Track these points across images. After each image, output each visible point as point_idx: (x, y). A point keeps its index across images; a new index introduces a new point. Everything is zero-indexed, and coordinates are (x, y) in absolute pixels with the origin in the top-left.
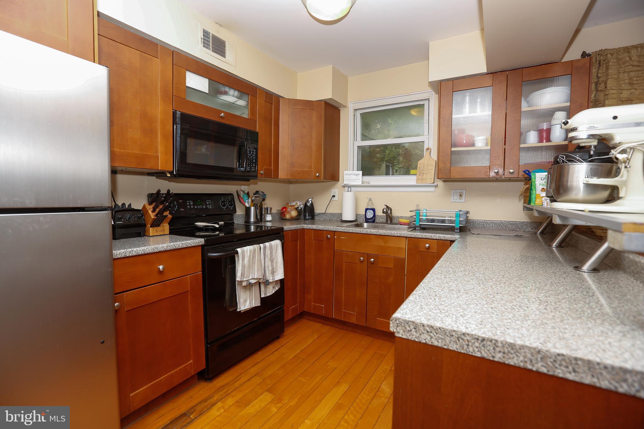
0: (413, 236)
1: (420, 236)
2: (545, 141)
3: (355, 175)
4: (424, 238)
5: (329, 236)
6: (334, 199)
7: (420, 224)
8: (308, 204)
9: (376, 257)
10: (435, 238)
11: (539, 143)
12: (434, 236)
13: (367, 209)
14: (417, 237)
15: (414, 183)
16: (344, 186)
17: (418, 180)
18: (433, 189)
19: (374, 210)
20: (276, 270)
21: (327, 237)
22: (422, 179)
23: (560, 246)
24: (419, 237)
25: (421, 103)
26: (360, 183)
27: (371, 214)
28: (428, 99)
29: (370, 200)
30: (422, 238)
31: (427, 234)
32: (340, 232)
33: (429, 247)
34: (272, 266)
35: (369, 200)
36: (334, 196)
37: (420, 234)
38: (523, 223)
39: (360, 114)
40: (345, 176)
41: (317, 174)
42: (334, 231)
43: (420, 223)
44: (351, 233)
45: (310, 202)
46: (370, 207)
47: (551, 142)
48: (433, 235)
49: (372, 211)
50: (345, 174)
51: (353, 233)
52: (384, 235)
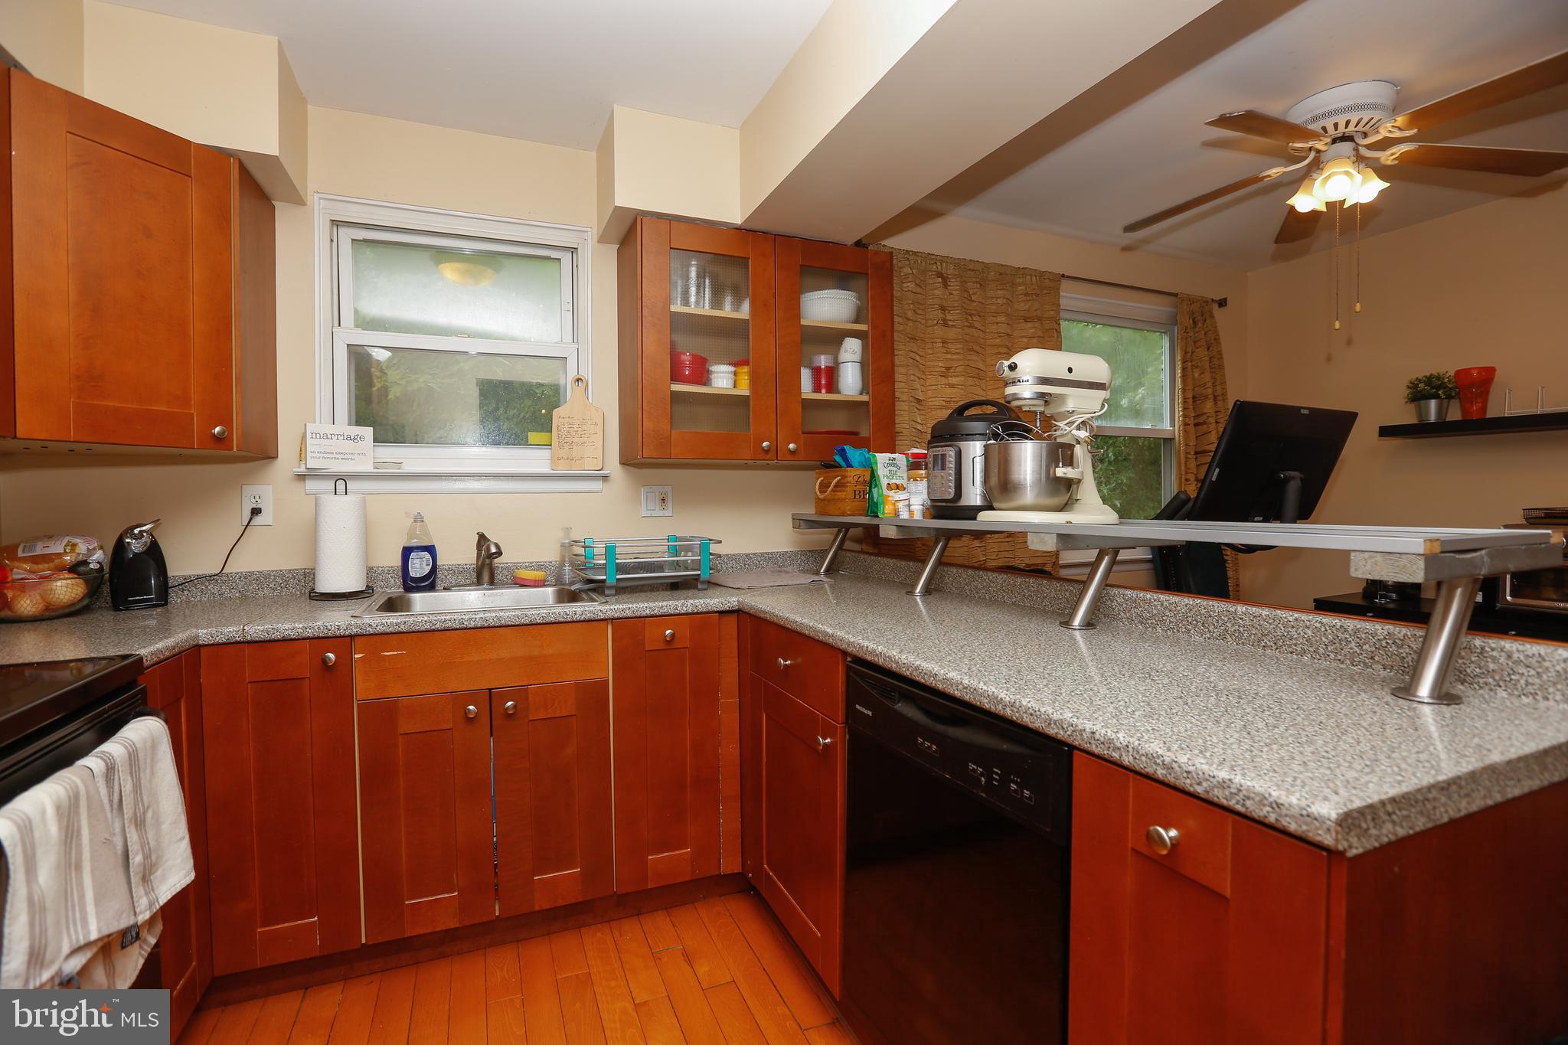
0: (628, 614)
1: (648, 612)
2: (823, 391)
3: (349, 438)
4: (656, 616)
5: (331, 655)
6: (258, 520)
7: (618, 580)
8: (136, 546)
9: (521, 694)
10: (685, 610)
11: (814, 392)
12: (683, 605)
13: (407, 552)
14: (638, 614)
15: (545, 469)
16: (301, 477)
17: (555, 460)
18: (597, 485)
19: (430, 550)
20: (157, 858)
21: (324, 661)
22: (570, 459)
23: (926, 592)
24: (644, 614)
25: (554, 254)
26: (368, 468)
27: (424, 563)
28: (573, 250)
29: (419, 519)
30: (652, 616)
31: (664, 603)
32: (382, 634)
33: (673, 636)
34: (144, 844)
35: (415, 521)
36: (256, 512)
37: (646, 605)
38: (784, 554)
39: (353, 240)
40: (309, 441)
41: (217, 429)
42: (351, 636)
43: (618, 577)
44: (427, 631)
45: (146, 538)
46: (415, 542)
47: (840, 393)
48: (679, 603)
49: (427, 555)
50: (309, 435)
51: (434, 630)
52: (543, 624)
